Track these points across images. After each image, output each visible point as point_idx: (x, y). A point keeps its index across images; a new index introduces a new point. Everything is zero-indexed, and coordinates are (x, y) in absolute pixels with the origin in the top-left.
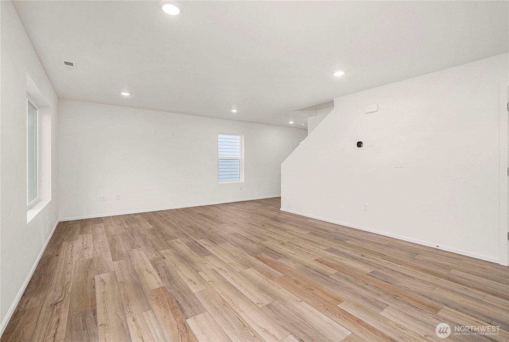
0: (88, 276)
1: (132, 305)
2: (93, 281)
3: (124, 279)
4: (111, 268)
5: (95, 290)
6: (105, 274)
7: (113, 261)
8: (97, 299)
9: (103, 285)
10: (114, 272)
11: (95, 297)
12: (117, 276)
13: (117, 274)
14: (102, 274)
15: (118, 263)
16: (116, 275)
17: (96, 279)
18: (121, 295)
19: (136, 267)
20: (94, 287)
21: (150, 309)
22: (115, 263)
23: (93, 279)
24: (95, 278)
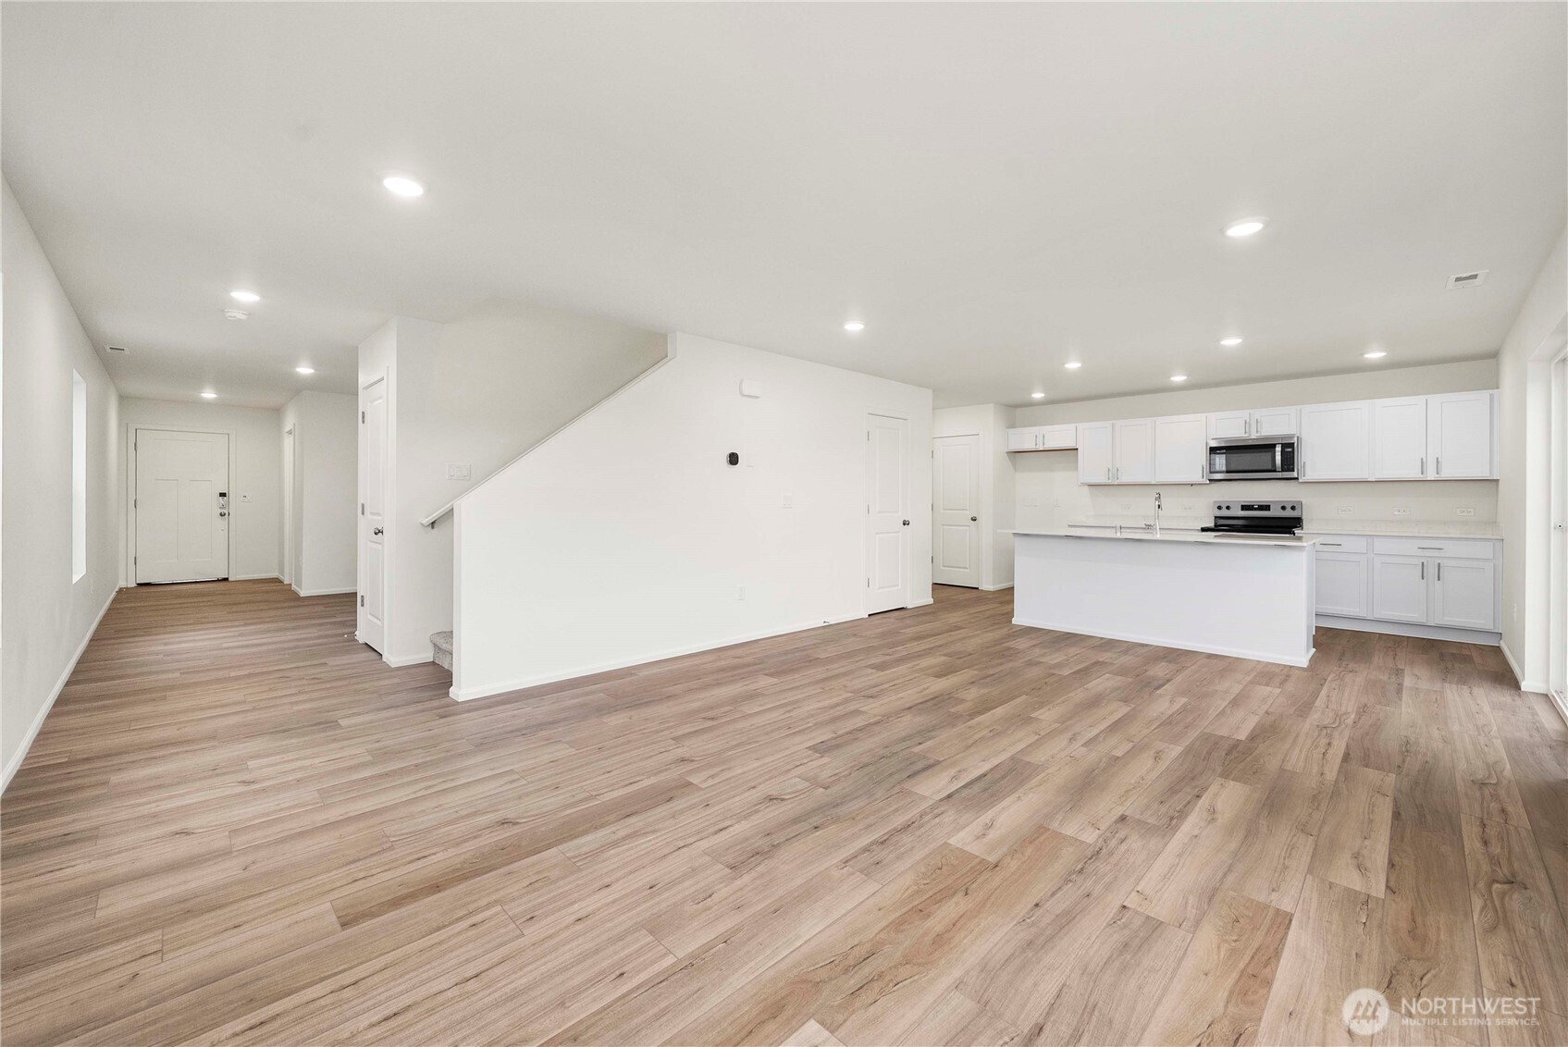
0: (1412, 914)
1: (1313, 788)
2: (1392, 884)
3: (1293, 837)
4: (1315, 895)
5: (1389, 854)
6: (1344, 883)
7: (1292, 915)
8: (1388, 834)
9: (1363, 856)
10: (1310, 870)
11: (1391, 839)
12: (1311, 854)
13: (1306, 859)
14: (1356, 892)
15: (1274, 896)
16: (1309, 858)
17: (1383, 888)
18: (1326, 812)
19: (1233, 845)
20: (1392, 865)
21: (1282, 770)
22: (1286, 905)
23: (1394, 893)
24: (1383, 891)
